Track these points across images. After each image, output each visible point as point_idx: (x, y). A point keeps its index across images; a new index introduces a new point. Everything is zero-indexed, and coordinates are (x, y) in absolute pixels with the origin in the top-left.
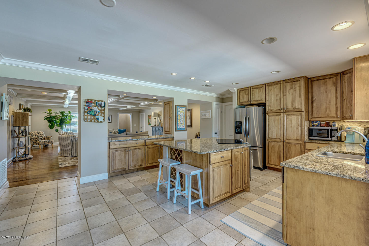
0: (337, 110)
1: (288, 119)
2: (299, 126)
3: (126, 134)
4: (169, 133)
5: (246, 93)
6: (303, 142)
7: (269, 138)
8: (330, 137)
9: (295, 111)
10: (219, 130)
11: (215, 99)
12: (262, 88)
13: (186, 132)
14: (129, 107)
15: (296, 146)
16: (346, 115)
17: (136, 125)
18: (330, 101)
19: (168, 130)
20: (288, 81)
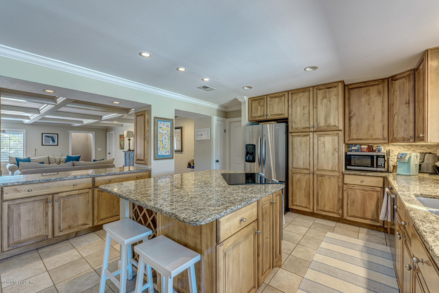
0: (383, 129)
1: (320, 141)
2: (335, 151)
3: (73, 164)
4: (142, 162)
5: (261, 104)
6: (341, 174)
7: (293, 168)
8: (375, 166)
9: (331, 129)
10: (221, 156)
11: (215, 112)
12: (283, 96)
13: (172, 161)
14: (86, 121)
15: (330, 179)
16: (397, 136)
17: (101, 149)
18: (374, 116)
19: (142, 158)
20: (321, 87)
